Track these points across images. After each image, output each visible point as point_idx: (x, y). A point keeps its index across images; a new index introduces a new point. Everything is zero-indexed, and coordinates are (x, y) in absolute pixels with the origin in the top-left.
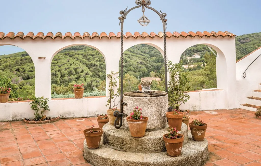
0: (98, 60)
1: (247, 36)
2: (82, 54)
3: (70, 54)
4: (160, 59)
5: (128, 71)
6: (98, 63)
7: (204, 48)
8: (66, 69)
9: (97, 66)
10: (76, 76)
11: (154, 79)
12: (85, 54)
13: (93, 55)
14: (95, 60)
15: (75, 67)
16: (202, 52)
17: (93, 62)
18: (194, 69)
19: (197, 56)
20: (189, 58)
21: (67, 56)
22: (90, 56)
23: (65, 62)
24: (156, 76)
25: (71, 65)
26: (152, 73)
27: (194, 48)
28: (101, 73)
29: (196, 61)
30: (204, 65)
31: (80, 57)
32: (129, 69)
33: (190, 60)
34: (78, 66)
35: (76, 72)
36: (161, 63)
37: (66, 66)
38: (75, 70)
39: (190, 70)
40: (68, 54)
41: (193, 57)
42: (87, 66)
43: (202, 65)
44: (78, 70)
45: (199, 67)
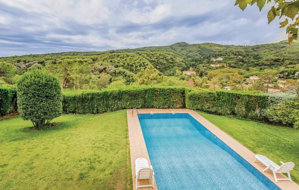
0: (156, 58)
1: (260, 46)
2: (146, 54)
3: (139, 53)
4: (194, 59)
5: (174, 66)
6: (156, 60)
7: (226, 54)
8: (138, 63)
9: (155, 61)
10: (144, 67)
11: (192, 72)
12: (148, 54)
13: (153, 55)
14: (154, 58)
15: (143, 62)
16: (225, 56)
17: (153, 59)
18: (220, 68)
19: (220, 59)
20: (214, 60)
21: (138, 55)
22: (151, 55)
23: (137, 58)
24: (194, 70)
25: (141, 60)
26: (191, 68)
27: (219, 53)
28: (158, 66)
29: (220, 62)
30: (226, 65)
31: (145, 55)
32: (175, 65)
33: (216, 61)
34: (145, 61)
35: (144, 65)
36: (195, 62)
37: (138, 61)
38: (143, 63)
39: (217, 68)
40: (138, 53)
41: (217, 59)
42: (150, 62)
43: (225, 65)
44: (145, 63)
45: (223, 67)
